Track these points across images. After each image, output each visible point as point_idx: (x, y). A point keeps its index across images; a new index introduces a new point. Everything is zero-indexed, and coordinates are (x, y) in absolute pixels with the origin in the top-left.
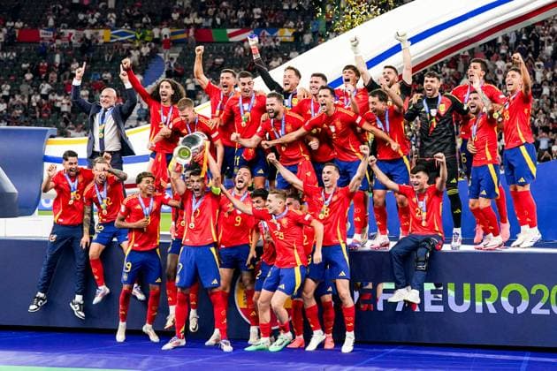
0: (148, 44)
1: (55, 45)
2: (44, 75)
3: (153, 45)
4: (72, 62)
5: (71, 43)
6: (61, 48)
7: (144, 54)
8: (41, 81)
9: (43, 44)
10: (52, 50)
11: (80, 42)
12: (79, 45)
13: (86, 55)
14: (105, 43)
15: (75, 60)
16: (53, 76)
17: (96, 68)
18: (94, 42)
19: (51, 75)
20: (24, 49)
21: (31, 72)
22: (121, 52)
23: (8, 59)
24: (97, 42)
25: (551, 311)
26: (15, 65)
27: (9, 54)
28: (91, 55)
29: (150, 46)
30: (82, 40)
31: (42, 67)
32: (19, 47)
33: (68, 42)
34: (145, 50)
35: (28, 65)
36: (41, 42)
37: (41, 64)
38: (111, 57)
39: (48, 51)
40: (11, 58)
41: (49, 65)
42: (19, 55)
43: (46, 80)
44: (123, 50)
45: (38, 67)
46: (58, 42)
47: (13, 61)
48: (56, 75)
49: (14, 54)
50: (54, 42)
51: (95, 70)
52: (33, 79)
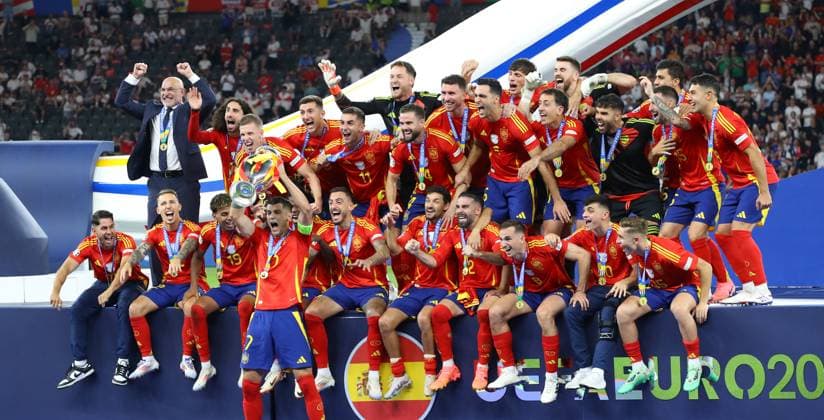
0: (385, 9)
1: (244, 15)
2: (227, 62)
3: (393, 11)
4: (269, 40)
5: (269, 11)
6: (252, 20)
7: (380, 25)
8: (223, 70)
9: (226, 15)
10: (241, 23)
11: (282, 9)
12: (281, 14)
13: (291, 29)
14: (321, 10)
15: (274, 37)
16: (241, 63)
17: (306, 48)
18: (303, 8)
19: (238, 62)
20: (197, 23)
21: (209, 58)
22: (344, 24)
23: (173, 39)
24: (309, 8)
25: (798, 394)
26: (184, 48)
27: (175, 31)
28: (299, 30)
29: (387, 12)
30: (285, 6)
31: (225, 50)
32: (190, 21)
33: (264, 10)
34: (381, 19)
35: (203, 47)
36: (224, 11)
37: (224, 45)
38: (329, 31)
39: (234, 25)
40: (179, 37)
41: (236, 47)
42: (190, 32)
43: (231, 69)
44: (347, 20)
45: (219, 49)
46: (250, 11)
47: (181, 41)
48: (245, 61)
49: (183, 32)
50: (243, 11)
51: (305, 52)
52: (211, 68)
